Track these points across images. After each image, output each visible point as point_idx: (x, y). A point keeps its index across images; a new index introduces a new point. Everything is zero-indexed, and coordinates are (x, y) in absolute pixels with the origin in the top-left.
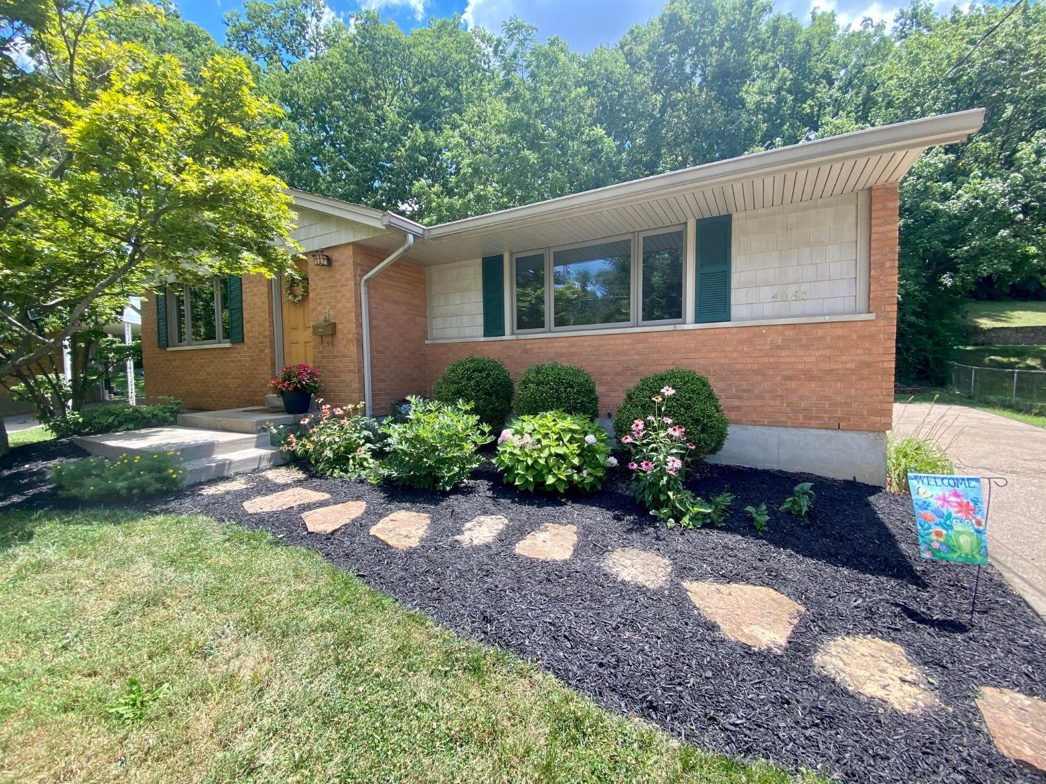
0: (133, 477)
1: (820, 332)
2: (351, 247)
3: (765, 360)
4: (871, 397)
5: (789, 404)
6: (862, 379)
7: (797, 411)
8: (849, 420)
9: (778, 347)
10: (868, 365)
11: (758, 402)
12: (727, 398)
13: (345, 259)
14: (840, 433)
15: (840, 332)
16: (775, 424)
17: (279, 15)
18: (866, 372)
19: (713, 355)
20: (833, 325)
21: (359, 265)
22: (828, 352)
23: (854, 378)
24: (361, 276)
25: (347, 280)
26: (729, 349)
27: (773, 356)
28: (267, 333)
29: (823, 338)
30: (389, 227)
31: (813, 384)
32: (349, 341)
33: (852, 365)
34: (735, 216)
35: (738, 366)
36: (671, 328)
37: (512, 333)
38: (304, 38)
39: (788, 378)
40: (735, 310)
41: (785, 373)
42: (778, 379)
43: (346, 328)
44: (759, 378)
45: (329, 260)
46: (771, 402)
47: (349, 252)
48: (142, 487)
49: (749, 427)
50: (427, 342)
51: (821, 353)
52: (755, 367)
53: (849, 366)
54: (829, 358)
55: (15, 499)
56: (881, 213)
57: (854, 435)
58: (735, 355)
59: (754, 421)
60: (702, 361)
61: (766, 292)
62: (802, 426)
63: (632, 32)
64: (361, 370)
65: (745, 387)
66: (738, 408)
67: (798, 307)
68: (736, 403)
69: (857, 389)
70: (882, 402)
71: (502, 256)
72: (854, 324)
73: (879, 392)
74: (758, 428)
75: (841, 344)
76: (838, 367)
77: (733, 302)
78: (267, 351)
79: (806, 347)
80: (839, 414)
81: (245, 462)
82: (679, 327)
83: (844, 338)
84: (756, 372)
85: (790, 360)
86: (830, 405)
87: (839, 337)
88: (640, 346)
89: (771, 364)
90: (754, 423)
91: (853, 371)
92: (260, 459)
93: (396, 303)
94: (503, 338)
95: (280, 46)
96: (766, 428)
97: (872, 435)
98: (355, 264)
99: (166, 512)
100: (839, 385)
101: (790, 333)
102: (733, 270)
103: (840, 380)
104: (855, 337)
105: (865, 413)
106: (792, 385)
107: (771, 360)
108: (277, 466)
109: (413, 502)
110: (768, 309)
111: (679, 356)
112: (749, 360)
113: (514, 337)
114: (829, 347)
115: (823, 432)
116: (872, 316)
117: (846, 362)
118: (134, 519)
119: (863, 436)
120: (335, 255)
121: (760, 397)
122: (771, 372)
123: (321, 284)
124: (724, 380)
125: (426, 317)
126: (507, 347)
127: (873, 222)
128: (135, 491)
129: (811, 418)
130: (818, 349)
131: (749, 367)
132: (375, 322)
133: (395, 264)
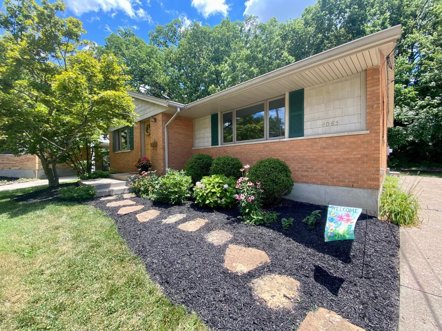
0: (79, 192)
1: (343, 140)
2: (161, 114)
3: (317, 154)
4: (368, 171)
5: (329, 174)
6: (364, 163)
7: (333, 178)
8: (358, 183)
9: (324, 148)
10: (367, 156)
11: (315, 173)
12: (302, 171)
13: (160, 118)
14: (354, 189)
15: (352, 140)
16: (323, 184)
17: (166, 29)
18: (366, 159)
19: (296, 152)
20: (349, 137)
21: (164, 120)
22: (347, 150)
23: (360, 162)
24: (165, 125)
25: (160, 126)
26: (302, 149)
27: (321, 152)
28: (139, 146)
29: (344, 143)
30: (169, 106)
31: (340, 165)
32: (161, 148)
33: (359, 156)
34: (305, 90)
35: (306, 157)
36: (278, 140)
37: (221, 144)
38: (175, 36)
39: (329, 162)
40: (306, 132)
41: (327, 160)
42: (324, 163)
43: (160, 144)
44: (316, 162)
45: (155, 119)
46: (321, 174)
47: (161, 116)
48: (81, 196)
49: (312, 185)
50: (193, 148)
51: (343, 150)
52: (314, 157)
53: (357, 156)
54: (348, 153)
55: (50, 198)
56: (371, 81)
57: (361, 190)
58: (305, 152)
59: (314, 182)
60: (291, 155)
61: (319, 123)
62: (335, 185)
63: (306, 9)
64: (164, 159)
65: (309, 167)
66: (307, 176)
67: (334, 129)
68: (306, 174)
69: (361, 168)
70: (374, 174)
71: (218, 114)
72: (359, 136)
73: (372, 169)
74: (315, 186)
75: (353, 146)
76: (352, 157)
77: (305, 128)
78: (140, 152)
79: (336, 147)
80: (353, 180)
81: (119, 190)
82: (282, 140)
83: (354, 143)
84: (314, 160)
85: (329, 154)
86: (349, 175)
87: (352, 143)
88: (266, 148)
89: (321, 156)
90: (314, 183)
91: (359, 159)
92: (125, 190)
93: (180, 134)
94: (217, 146)
95: (168, 41)
96: (319, 186)
97: (370, 190)
98: (162, 120)
99: (86, 204)
100: (353, 166)
101: (330, 141)
102: (305, 113)
103: (353, 163)
104: (360, 142)
105: (366, 179)
106: (330, 165)
107: (321, 154)
108: (129, 193)
109: (159, 207)
110: (320, 130)
111: (281, 152)
112: (311, 154)
113: (221, 146)
114: (347, 148)
115: (346, 188)
116: (368, 132)
117: (356, 155)
118: (73, 206)
119: (365, 191)
120: (157, 117)
121: (316, 171)
122: (321, 159)
123: (153, 128)
124: (300, 163)
125: (193, 139)
126: (219, 150)
127: (368, 86)
128: (79, 197)
129: (339, 182)
130: (342, 149)
131: (311, 157)
132: (171, 142)
133: (176, 119)
